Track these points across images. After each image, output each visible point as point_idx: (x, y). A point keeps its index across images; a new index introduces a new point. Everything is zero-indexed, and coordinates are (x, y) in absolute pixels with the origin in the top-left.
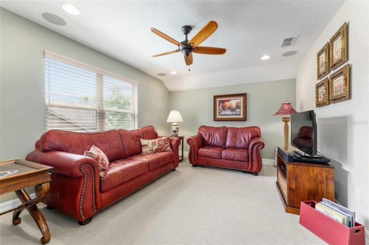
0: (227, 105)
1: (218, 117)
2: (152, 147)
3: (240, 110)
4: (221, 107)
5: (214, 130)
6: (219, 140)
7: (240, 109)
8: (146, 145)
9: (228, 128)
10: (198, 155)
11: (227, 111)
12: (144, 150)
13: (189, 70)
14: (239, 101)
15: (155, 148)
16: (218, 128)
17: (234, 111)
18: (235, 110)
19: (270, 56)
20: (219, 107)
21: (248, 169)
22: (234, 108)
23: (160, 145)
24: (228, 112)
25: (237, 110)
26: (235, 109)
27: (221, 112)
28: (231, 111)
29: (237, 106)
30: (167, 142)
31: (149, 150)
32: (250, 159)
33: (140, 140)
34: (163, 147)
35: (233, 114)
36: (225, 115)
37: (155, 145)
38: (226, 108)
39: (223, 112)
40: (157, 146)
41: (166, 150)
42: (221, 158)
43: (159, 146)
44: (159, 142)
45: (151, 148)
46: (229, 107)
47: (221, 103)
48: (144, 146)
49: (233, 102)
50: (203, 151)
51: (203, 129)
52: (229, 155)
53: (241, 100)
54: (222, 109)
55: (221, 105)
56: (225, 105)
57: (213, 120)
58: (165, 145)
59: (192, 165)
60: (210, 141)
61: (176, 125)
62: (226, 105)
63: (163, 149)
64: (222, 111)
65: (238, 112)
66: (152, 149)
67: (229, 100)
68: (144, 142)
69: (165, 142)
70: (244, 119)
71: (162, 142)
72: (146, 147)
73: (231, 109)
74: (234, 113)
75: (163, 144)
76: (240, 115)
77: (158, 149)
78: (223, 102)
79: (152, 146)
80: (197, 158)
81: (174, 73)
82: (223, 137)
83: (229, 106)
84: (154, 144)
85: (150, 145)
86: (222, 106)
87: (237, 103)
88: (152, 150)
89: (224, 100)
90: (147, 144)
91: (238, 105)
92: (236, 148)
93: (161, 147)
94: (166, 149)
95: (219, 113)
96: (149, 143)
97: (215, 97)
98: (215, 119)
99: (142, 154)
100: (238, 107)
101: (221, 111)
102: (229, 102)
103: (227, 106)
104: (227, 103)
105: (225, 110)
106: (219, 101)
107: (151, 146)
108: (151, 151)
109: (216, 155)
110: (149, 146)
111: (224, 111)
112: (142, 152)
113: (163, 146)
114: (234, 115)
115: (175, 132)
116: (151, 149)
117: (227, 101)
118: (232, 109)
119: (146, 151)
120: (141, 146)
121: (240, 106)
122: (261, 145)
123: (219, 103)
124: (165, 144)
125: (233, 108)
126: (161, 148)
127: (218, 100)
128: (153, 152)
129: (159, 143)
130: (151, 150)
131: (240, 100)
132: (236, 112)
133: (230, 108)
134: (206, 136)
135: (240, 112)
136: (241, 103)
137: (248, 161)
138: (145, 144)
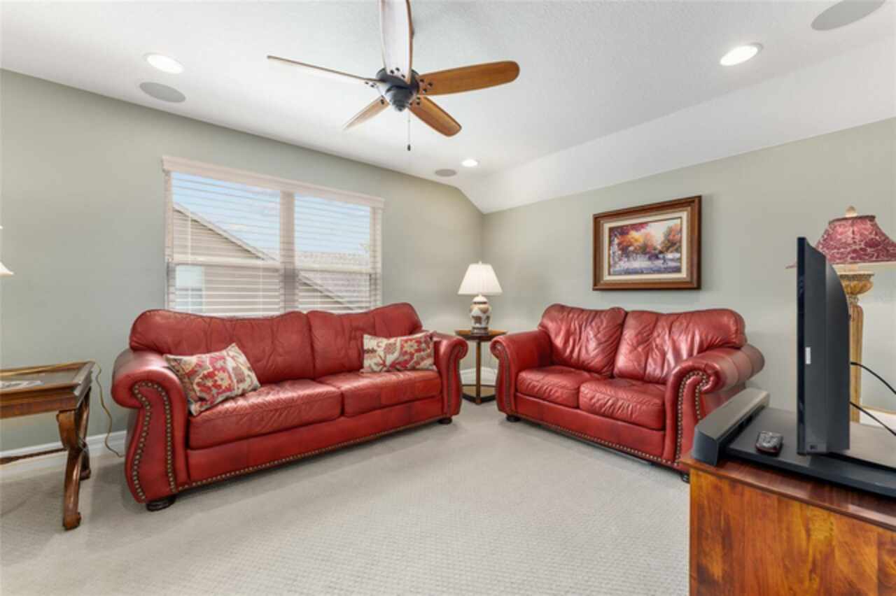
0: (636, 240)
1: (607, 278)
2: (383, 358)
3: (678, 255)
4: (615, 248)
5: (585, 318)
6: (596, 349)
7: (678, 250)
8: (373, 351)
9: (627, 314)
10: (516, 390)
11: (635, 260)
12: (369, 362)
13: (409, 148)
14: (676, 225)
15: (390, 359)
16: (597, 313)
17: (657, 258)
18: (661, 256)
19: (760, 46)
20: (609, 250)
21: (661, 455)
22: (659, 247)
23: (406, 353)
24: (640, 263)
25: (670, 256)
26: (661, 252)
27: (615, 263)
28: (650, 259)
29: (669, 241)
30: (423, 345)
31: (377, 364)
32: (669, 422)
33: (362, 337)
34: (412, 358)
35: (656, 268)
36: (628, 272)
37: (393, 353)
38: (631, 248)
39: (622, 263)
40: (396, 354)
41: (418, 367)
42: (578, 407)
43: (400, 355)
44: (405, 345)
45: (380, 357)
46: (641, 247)
47: (616, 236)
48: (369, 351)
49: (656, 230)
50: (533, 378)
51: (555, 313)
52: (598, 400)
53: (681, 222)
54: (620, 252)
55: (616, 241)
56: (629, 241)
57: (591, 289)
58: (417, 354)
59: (504, 415)
60: (568, 351)
61: (485, 303)
62: (632, 240)
63: (412, 363)
64: (620, 260)
65: (672, 260)
66: (384, 362)
67: (642, 225)
68: (369, 342)
69: (418, 346)
70: (695, 284)
71: (412, 346)
72: (372, 355)
73: (649, 253)
74: (659, 263)
75: (412, 350)
76: (678, 270)
77: (397, 362)
78: (623, 231)
79: (385, 353)
80: (515, 397)
81: (470, 163)
82: (605, 342)
83: (642, 240)
84: (389, 349)
85: (381, 352)
86: (619, 244)
87: (670, 231)
88: (384, 364)
89: (627, 226)
90: (375, 348)
91: (671, 237)
92: (646, 378)
93: (407, 357)
94: (418, 363)
95: (610, 266)
96: (379, 347)
98: (598, 285)
99: (362, 370)
100: (672, 244)
101: (617, 260)
102: (643, 231)
103: (636, 244)
104: (634, 234)
105: (628, 256)
106: (611, 230)
107: (382, 354)
108: (381, 367)
109: (562, 394)
110: (377, 353)
111: (626, 259)
112: (361, 366)
113: (412, 355)
114: (659, 271)
115: (478, 319)
116: (381, 362)
117: (636, 227)
118: (653, 252)
119: (370, 366)
120: (361, 352)
121: (680, 241)
122: (709, 376)
123: (610, 237)
124: (419, 350)
125: (655, 249)
126: (406, 362)
127: (607, 226)
128: (385, 369)
129: (402, 347)
130: (381, 364)
131: (679, 221)
132: (664, 259)
133: (647, 251)
134: (557, 334)
135: (680, 260)
136: (681, 230)
137: (663, 428)
138: (370, 348)
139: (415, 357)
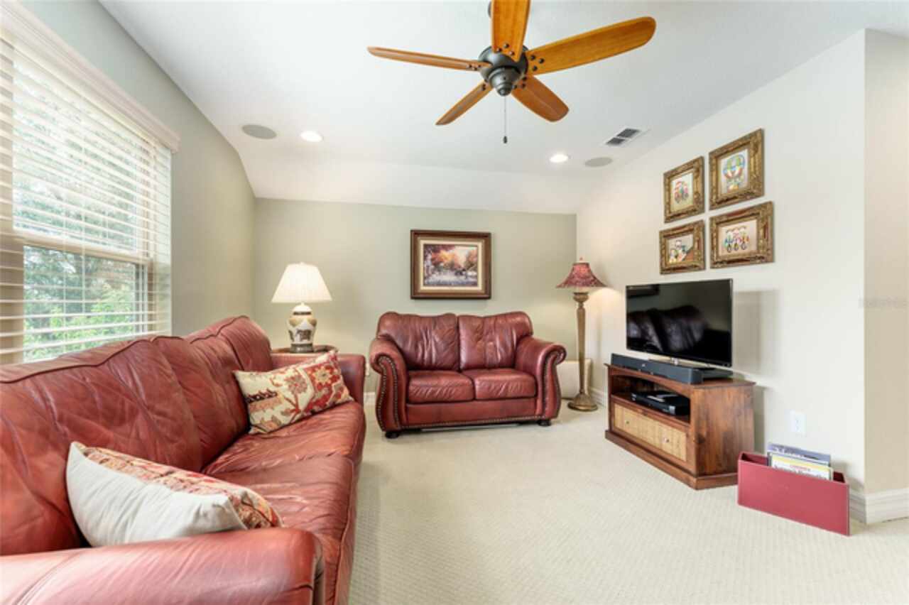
0: (446, 258)
1: (423, 288)
2: (294, 402)
3: (475, 273)
4: (429, 262)
5: (427, 324)
6: (445, 349)
7: (476, 270)
8: (270, 395)
9: (458, 318)
10: (408, 401)
11: (445, 274)
12: (261, 416)
13: (505, 140)
14: (473, 251)
15: (304, 399)
16: (435, 320)
17: (461, 274)
18: (464, 273)
19: (570, 157)
20: (424, 263)
21: (534, 415)
22: (463, 266)
23: (320, 386)
24: (449, 277)
25: (470, 273)
26: (464, 270)
27: (429, 275)
28: (456, 274)
29: (470, 262)
31: (285, 413)
33: (234, 377)
34: (331, 392)
35: (460, 282)
36: (439, 284)
37: (305, 390)
38: (442, 264)
39: (434, 276)
40: (310, 391)
41: (339, 401)
42: (474, 399)
43: (315, 392)
44: (314, 374)
45: (290, 401)
46: (449, 264)
47: (429, 252)
48: (261, 397)
49: (461, 252)
50: (422, 386)
52: (495, 388)
53: (477, 250)
54: (432, 267)
55: (430, 257)
56: (440, 258)
57: (409, 297)
58: (333, 385)
59: (384, 433)
60: (420, 355)
61: (308, 313)
62: (443, 258)
63: (331, 399)
64: (433, 273)
65: (471, 277)
66: (296, 406)
67: (450, 247)
68: (252, 382)
69: (331, 373)
70: (486, 295)
71: (324, 375)
72: (271, 400)
73: (455, 269)
74: (462, 278)
75: (327, 380)
76: (475, 284)
77: (314, 400)
78: (436, 249)
79: (293, 392)
80: (406, 409)
81: (310, 136)
82: (451, 343)
83: (450, 260)
84: (295, 383)
85: (285, 391)
86: (432, 260)
87: (469, 256)
88: (297, 410)
89: (438, 245)
90: (272, 389)
91: (470, 259)
93: (324, 391)
94: (338, 396)
95: (425, 278)
96: (277, 385)
97: (416, 234)
98: (416, 295)
99: (252, 431)
100: (471, 265)
101: (430, 272)
102: (451, 251)
103: (446, 261)
104: (444, 253)
105: (439, 271)
106: (426, 246)
107: (289, 395)
108: (293, 414)
109: (463, 392)
110: (280, 396)
111: (437, 273)
112: (248, 425)
113: (329, 386)
114: (463, 284)
116: (293, 408)
117: (446, 247)
118: (459, 269)
119: (274, 419)
120: (244, 402)
121: (477, 263)
122: (560, 354)
123: (425, 252)
124: (334, 379)
125: (460, 267)
126: (325, 398)
127: (422, 242)
128: (298, 416)
129: (313, 380)
130: (292, 411)
131: (475, 248)
132: (467, 276)
133: (452, 267)
134: (405, 341)
135: (476, 277)
136: (477, 256)
137: (536, 395)
138: (264, 391)
139: (333, 389)
